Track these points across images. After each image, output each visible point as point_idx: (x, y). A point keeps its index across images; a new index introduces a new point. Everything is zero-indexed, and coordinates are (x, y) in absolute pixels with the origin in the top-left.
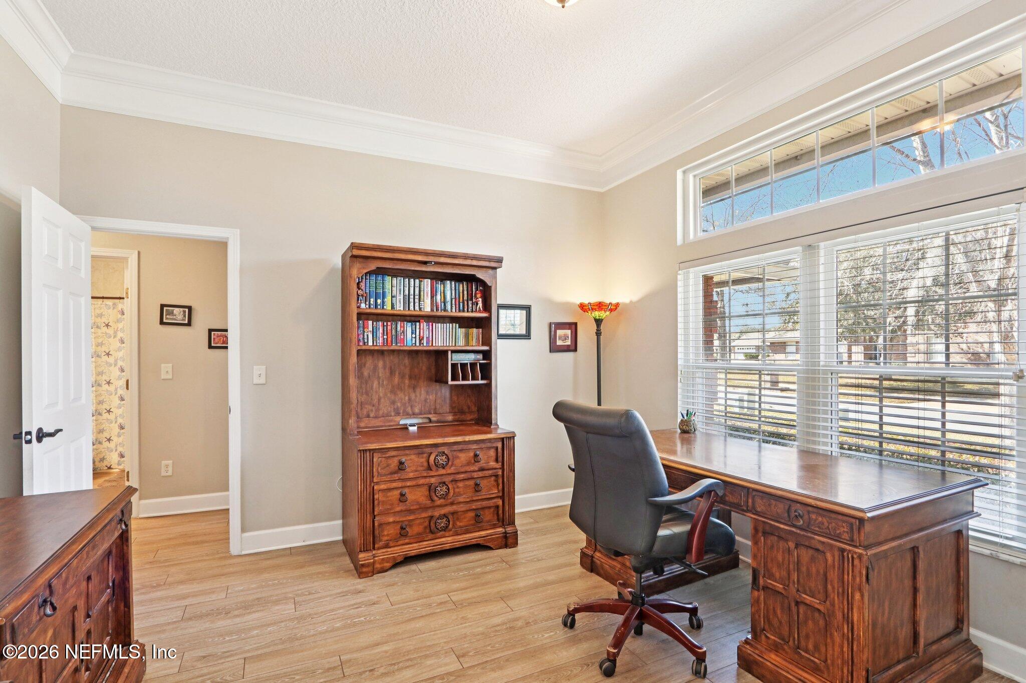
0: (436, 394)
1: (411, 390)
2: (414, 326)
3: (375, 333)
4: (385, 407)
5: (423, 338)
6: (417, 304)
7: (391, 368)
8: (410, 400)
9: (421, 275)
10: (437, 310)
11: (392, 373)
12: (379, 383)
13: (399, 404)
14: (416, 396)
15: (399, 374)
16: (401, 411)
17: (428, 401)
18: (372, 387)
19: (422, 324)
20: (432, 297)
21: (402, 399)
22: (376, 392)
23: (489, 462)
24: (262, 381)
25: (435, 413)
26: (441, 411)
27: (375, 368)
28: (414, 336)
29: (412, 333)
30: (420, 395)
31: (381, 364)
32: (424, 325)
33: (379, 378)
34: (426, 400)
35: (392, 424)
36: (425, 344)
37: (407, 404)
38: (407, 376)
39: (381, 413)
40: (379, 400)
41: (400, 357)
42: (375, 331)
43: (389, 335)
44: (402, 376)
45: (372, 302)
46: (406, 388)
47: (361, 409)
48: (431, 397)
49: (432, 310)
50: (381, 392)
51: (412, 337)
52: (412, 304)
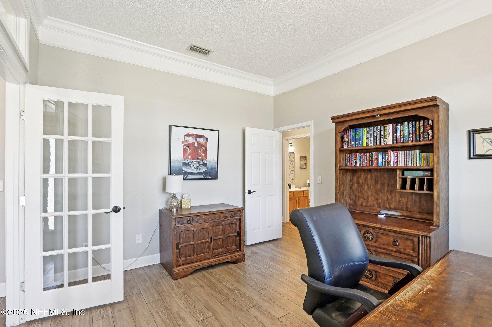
0: (408, 198)
1: (388, 193)
2: (384, 154)
3: (360, 160)
4: (372, 201)
5: (391, 161)
6: (382, 141)
7: (375, 179)
8: (387, 199)
9: (384, 123)
10: (397, 143)
11: (376, 182)
12: (368, 187)
13: (380, 201)
14: (392, 197)
15: (381, 183)
16: (382, 205)
17: (401, 202)
18: (364, 189)
19: (389, 153)
20: (393, 135)
21: (382, 198)
22: (366, 192)
23: (406, 249)
24: (320, 182)
25: (407, 210)
26: (411, 210)
27: (366, 179)
28: (384, 160)
29: (383, 159)
30: (395, 197)
31: (369, 177)
32: (391, 153)
33: (368, 184)
34: (399, 201)
35: (374, 211)
36: (392, 165)
37: (386, 202)
38: (386, 185)
39: (369, 204)
40: (368, 196)
41: (382, 173)
42: (360, 159)
43: (368, 161)
44: (383, 185)
45: (353, 144)
46: (385, 192)
47: (358, 200)
48: (403, 199)
49: (393, 143)
50: (370, 192)
51: (383, 161)
52: (379, 141)
